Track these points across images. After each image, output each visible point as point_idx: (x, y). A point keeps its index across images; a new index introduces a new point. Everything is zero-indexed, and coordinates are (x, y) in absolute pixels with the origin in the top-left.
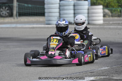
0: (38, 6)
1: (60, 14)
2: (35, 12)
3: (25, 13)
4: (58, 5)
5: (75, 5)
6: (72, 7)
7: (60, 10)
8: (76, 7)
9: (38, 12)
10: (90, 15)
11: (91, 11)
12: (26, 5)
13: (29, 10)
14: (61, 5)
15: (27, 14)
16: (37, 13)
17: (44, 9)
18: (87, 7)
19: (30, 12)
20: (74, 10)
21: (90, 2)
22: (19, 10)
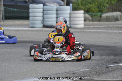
0: (23, 10)
1: (43, 18)
2: (20, 15)
3: (11, 17)
4: (42, 10)
5: (58, 9)
6: (55, 12)
7: (43, 14)
8: (59, 12)
9: (23, 15)
10: (72, 19)
11: (72, 15)
12: (12, 9)
13: (15, 13)
14: (44, 9)
15: (13, 17)
16: (21, 17)
17: (28, 13)
18: (68, 12)
19: (15, 16)
20: (57, 14)
21: (72, 7)
22: (5, 14)
